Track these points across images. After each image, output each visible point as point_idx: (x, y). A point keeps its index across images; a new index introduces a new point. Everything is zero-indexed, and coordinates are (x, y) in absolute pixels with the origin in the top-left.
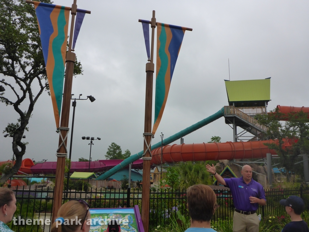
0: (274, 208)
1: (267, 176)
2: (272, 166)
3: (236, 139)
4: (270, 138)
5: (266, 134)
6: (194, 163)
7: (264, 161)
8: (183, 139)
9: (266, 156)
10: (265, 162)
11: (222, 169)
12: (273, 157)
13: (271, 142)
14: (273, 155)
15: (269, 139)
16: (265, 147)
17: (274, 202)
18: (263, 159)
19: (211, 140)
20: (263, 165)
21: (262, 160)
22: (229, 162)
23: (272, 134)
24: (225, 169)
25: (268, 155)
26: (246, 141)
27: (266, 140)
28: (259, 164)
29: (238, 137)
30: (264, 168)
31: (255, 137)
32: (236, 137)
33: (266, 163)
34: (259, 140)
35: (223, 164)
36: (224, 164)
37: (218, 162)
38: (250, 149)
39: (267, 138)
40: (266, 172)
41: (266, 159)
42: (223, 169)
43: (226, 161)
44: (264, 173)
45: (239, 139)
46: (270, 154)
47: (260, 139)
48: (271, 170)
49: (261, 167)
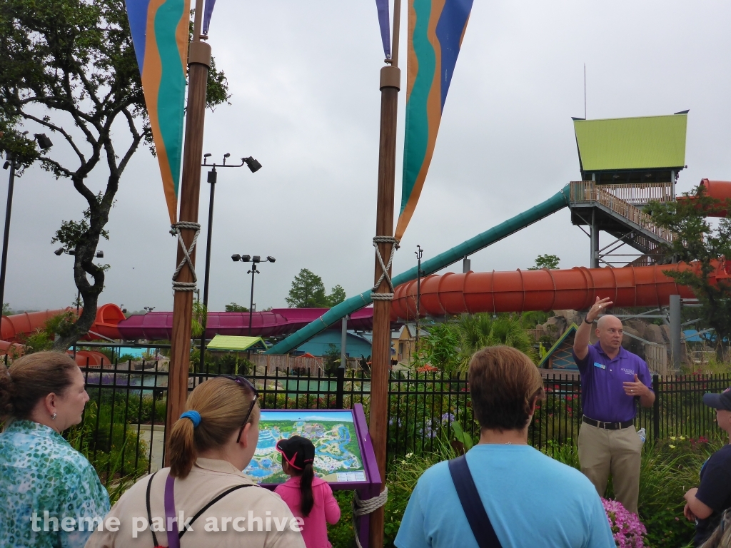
0: (684, 422)
1: (669, 348)
2: (682, 324)
3: (596, 262)
4: (681, 257)
5: (670, 249)
6: (494, 316)
7: (662, 314)
8: (470, 260)
9: (668, 303)
10: (665, 316)
11: (562, 331)
12: (685, 305)
13: (683, 267)
14: (684, 300)
15: (677, 261)
16: (668, 279)
17: (684, 407)
18: (660, 308)
19: (535, 264)
20: (661, 322)
21: (658, 310)
22: (578, 315)
23: (685, 250)
24: (568, 330)
25: (674, 300)
26: (622, 266)
27: (670, 263)
28: (651, 321)
29: (603, 256)
30: (663, 329)
31: (642, 256)
32: (596, 257)
33: (667, 319)
34: (652, 264)
35: (563, 320)
36: (565, 321)
37: (552, 314)
38: (630, 285)
39: (673, 258)
40: (666, 339)
41: (668, 309)
42: (564, 332)
43: (570, 313)
44: (663, 341)
45: (603, 262)
46: (679, 297)
47: (655, 262)
48: (680, 336)
49: (654, 327)
